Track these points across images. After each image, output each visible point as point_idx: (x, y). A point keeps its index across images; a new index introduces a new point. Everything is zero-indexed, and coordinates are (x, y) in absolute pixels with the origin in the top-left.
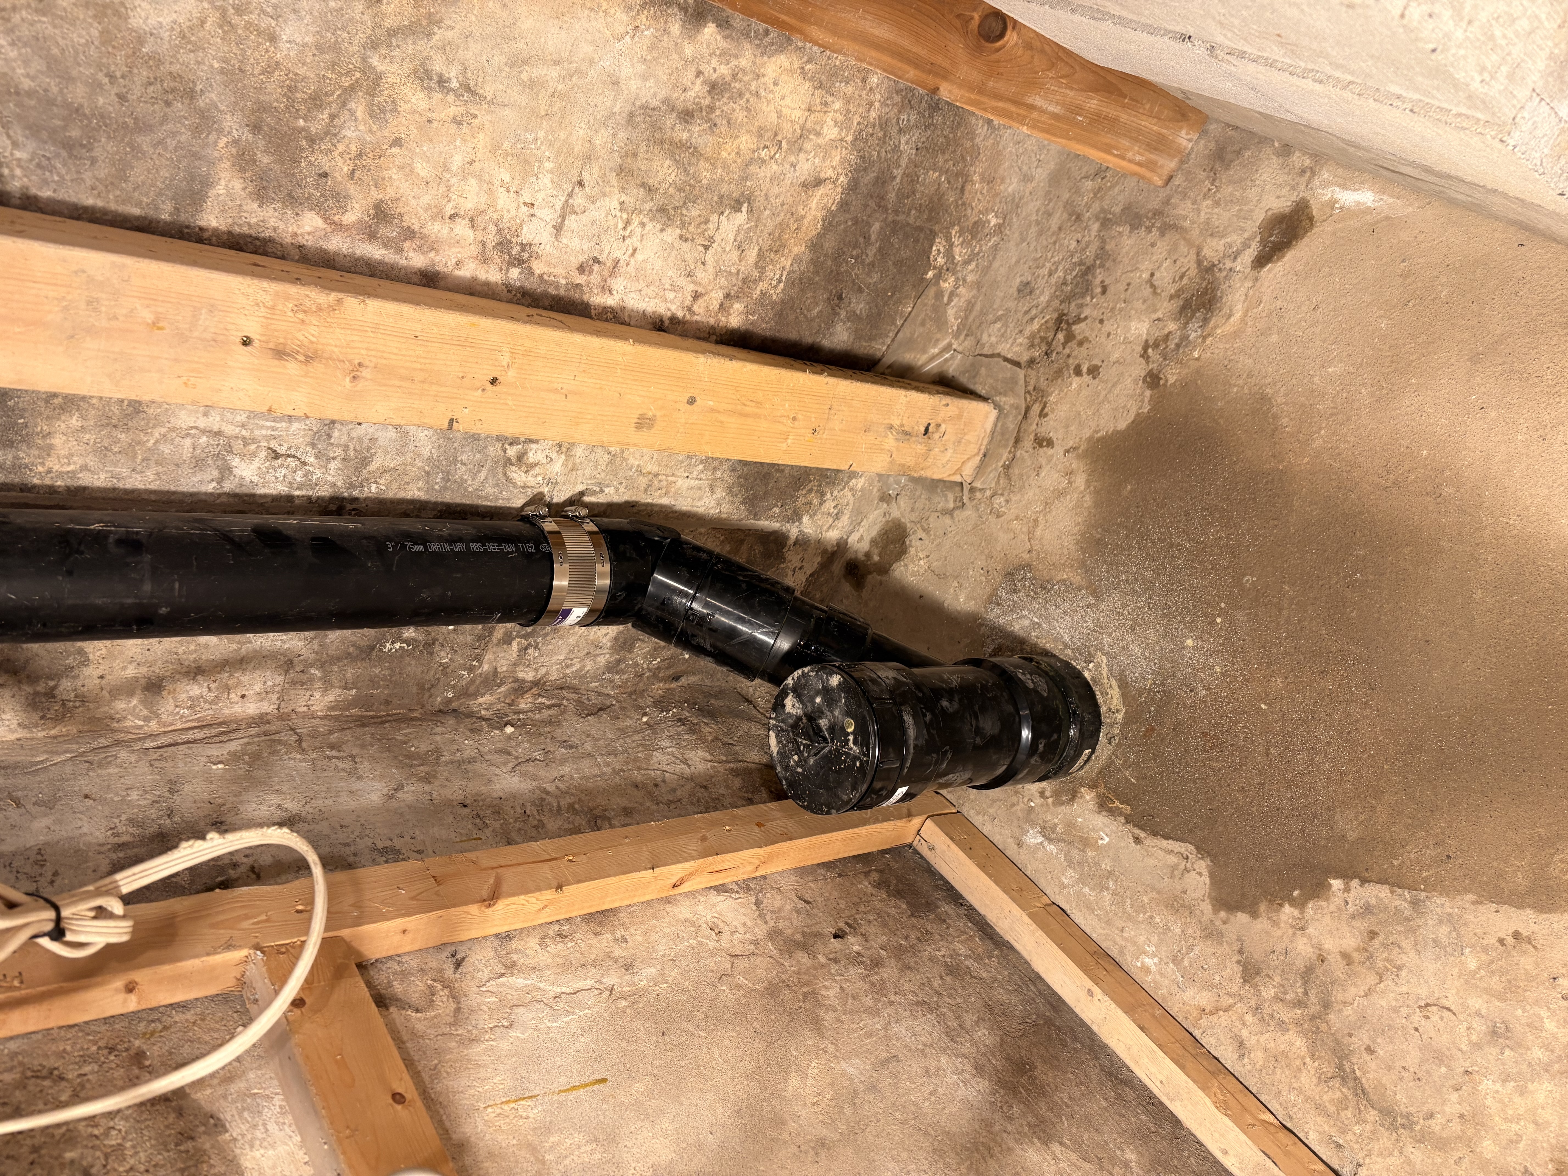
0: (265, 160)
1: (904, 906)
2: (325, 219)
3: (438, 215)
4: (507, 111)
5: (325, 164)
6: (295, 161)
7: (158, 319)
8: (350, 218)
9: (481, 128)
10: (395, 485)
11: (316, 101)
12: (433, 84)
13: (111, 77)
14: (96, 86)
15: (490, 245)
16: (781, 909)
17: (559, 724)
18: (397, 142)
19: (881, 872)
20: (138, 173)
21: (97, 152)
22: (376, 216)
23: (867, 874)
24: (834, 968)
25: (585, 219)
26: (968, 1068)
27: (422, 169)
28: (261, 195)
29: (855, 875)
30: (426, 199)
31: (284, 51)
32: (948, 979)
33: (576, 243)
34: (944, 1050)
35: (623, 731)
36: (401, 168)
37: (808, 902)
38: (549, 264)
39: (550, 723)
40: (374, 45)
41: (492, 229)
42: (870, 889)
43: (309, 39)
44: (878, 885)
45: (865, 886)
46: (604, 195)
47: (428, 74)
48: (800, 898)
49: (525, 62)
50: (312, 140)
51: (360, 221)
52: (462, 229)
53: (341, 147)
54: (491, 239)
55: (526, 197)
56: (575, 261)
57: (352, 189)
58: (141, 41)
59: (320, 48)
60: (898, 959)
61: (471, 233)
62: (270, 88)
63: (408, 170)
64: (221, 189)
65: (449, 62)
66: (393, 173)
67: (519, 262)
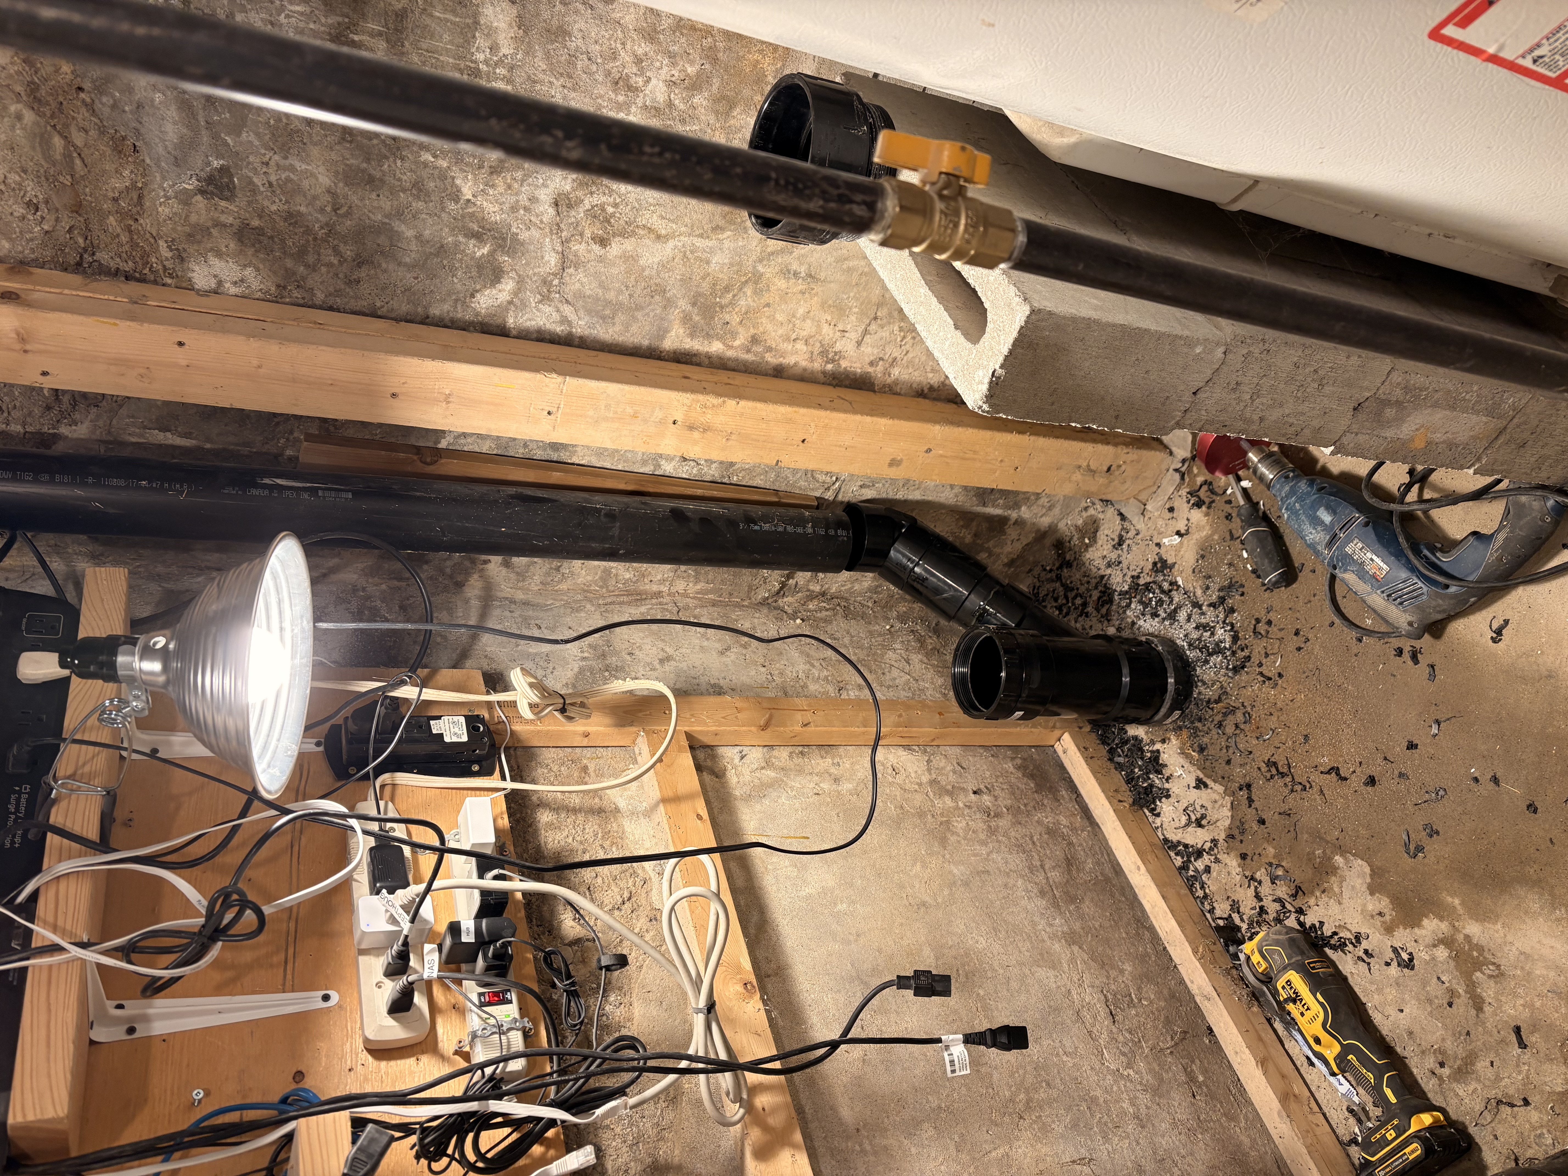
0: (696, 318)
1: (1032, 785)
2: (724, 344)
3: (787, 339)
4: (832, 285)
5: (727, 317)
6: (712, 318)
7: (636, 413)
8: (737, 343)
9: (817, 294)
10: (747, 477)
11: (727, 289)
12: (791, 276)
13: (627, 287)
14: (620, 292)
15: (816, 353)
16: (943, 768)
17: (831, 622)
18: (768, 305)
19: (1024, 759)
20: (634, 328)
21: (617, 320)
22: (752, 341)
23: (1013, 759)
24: (966, 811)
25: (876, 337)
26: (1035, 891)
27: (780, 317)
28: (692, 335)
29: (1004, 758)
30: (780, 332)
31: (713, 267)
32: (1046, 836)
33: (869, 350)
34: (1022, 876)
35: (871, 633)
36: (768, 317)
37: (963, 768)
38: (852, 362)
39: (825, 621)
40: (761, 261)
41: (818, 345)
42: (1012, 769)
43: (726, 261)
44: (1018, 768)
45: (1009, 766)
46: (889, 323)
47: (789, 271)
48: (958, 764)
49: (846, 259)
50: (722, 307)
51: (743, 344)
52: (800, 346)
53: (737, 310)
54: (817, 349)
55: (840, 327)
56: (867, 360)
57: (741, 330)
58: (643, 270)
59: (732, 265)
60: (1014, 816)
61: (805, 348)
62: (704, 285)
63: (772, 318)
64: (673, 333)
65: (801, 264)
66: (764, 320)
67: (833, 361)
